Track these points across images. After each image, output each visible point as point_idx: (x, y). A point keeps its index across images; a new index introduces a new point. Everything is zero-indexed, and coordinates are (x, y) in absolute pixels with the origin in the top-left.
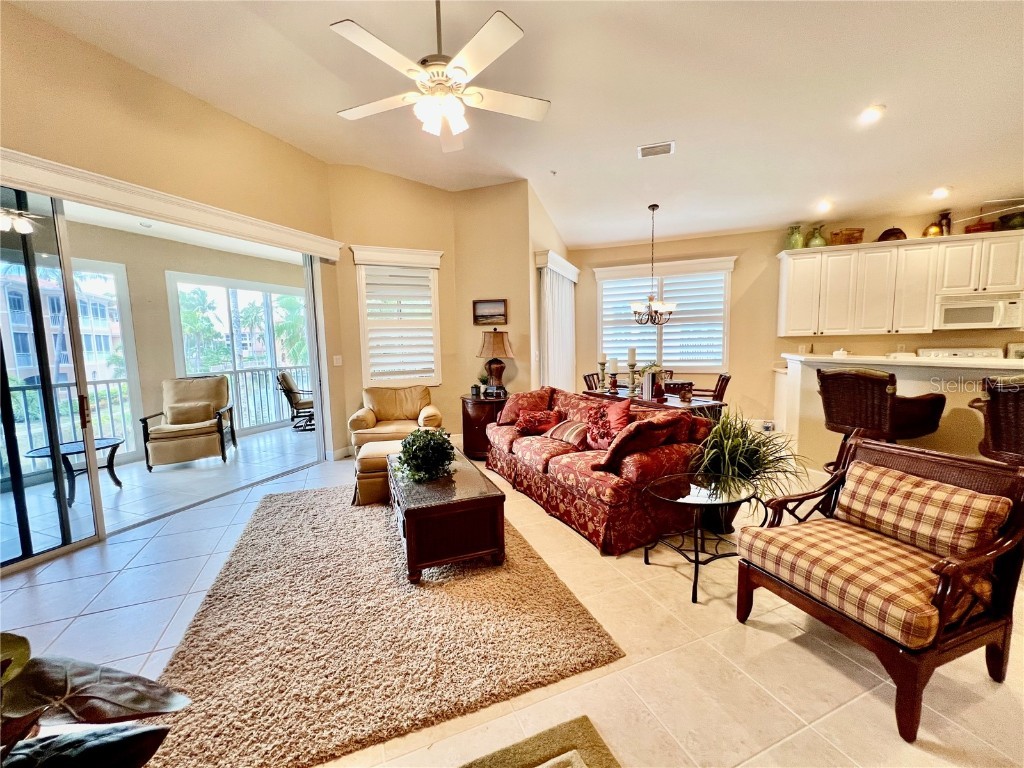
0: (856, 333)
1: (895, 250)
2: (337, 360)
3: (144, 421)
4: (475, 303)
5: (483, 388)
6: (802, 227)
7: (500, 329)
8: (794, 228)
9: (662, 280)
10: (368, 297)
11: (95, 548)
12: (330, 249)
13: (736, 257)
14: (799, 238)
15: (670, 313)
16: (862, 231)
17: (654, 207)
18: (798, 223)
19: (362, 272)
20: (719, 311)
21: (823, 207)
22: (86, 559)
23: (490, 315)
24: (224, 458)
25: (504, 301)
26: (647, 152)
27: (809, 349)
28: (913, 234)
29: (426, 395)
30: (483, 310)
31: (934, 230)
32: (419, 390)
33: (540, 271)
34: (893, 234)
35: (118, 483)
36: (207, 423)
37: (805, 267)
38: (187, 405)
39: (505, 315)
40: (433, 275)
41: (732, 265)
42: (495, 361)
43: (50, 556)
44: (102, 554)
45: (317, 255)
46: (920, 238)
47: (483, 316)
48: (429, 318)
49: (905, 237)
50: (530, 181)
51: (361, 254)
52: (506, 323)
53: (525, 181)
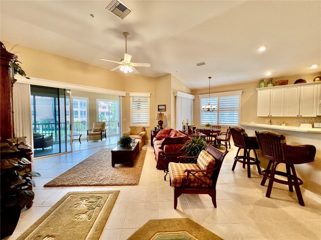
0: (284, 116)
1: (299, 87)
2: (125, 119)
3: (87, 131)
4: (158, 106)
5: (157, 128)
6: (265, 80)
7: (162, 113)
8: (262, 81)
9: (219, 98)
10: (133, 104)
11: (71, 153)
12: (124, 94)
13: (242, 91)
14: (263, 84)
15: (214, 109)
16: (288, 81)
17: (210, 78)
18: (263, 79)
19: (131, 98)
20: (237, 108)
21: (268, 74)
22: (69, 155)
23: (161, 109)
24: (102, 141)
25: (165, 105)
26: (198, 65)
27: (270, 121)
28: (309, 80)
29: (144, 129)
30: (160, 108)
31: (318, 79)
32: (142, 128)
33: (176, 97)
34: (300, 81)
35: (81, 143)
36: (99, 132)
37: (264, 93)
38: (96, 128)
39: (165, 109)
40: (149, 99)
41: (241, 93)
42: (161, 121)
43: (64, 153)
44: (72, 154)
45: (121, 96)
46: (313, 82)
47: (160, 109)
48: (147, 110)
49: (306, 82)
50: (172, 74)
51: (131, 94)
52: (165, 111)
53: (170, 74)
